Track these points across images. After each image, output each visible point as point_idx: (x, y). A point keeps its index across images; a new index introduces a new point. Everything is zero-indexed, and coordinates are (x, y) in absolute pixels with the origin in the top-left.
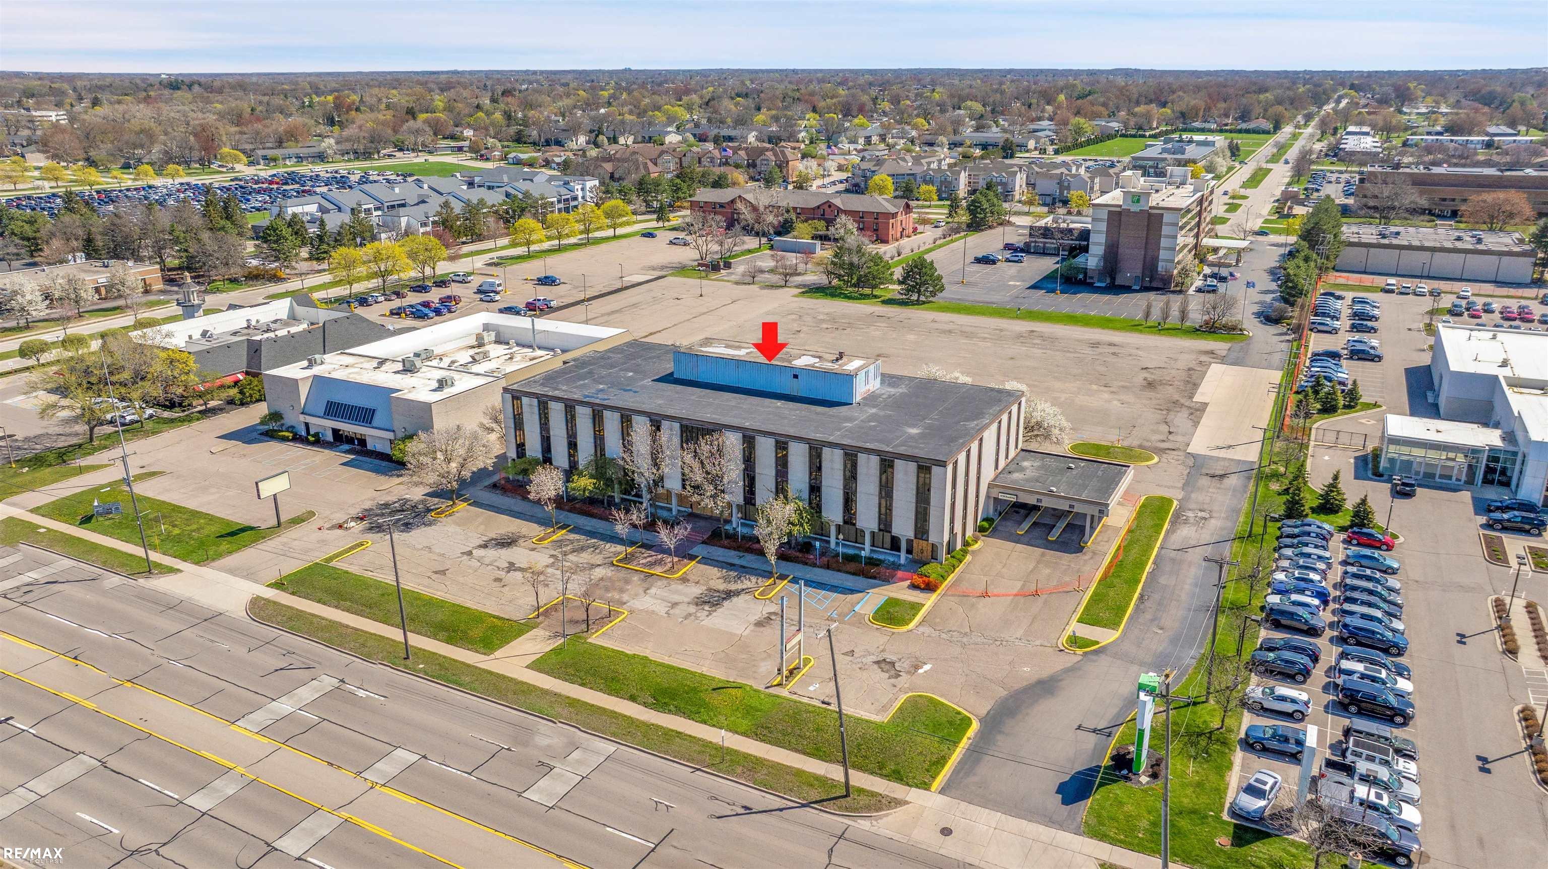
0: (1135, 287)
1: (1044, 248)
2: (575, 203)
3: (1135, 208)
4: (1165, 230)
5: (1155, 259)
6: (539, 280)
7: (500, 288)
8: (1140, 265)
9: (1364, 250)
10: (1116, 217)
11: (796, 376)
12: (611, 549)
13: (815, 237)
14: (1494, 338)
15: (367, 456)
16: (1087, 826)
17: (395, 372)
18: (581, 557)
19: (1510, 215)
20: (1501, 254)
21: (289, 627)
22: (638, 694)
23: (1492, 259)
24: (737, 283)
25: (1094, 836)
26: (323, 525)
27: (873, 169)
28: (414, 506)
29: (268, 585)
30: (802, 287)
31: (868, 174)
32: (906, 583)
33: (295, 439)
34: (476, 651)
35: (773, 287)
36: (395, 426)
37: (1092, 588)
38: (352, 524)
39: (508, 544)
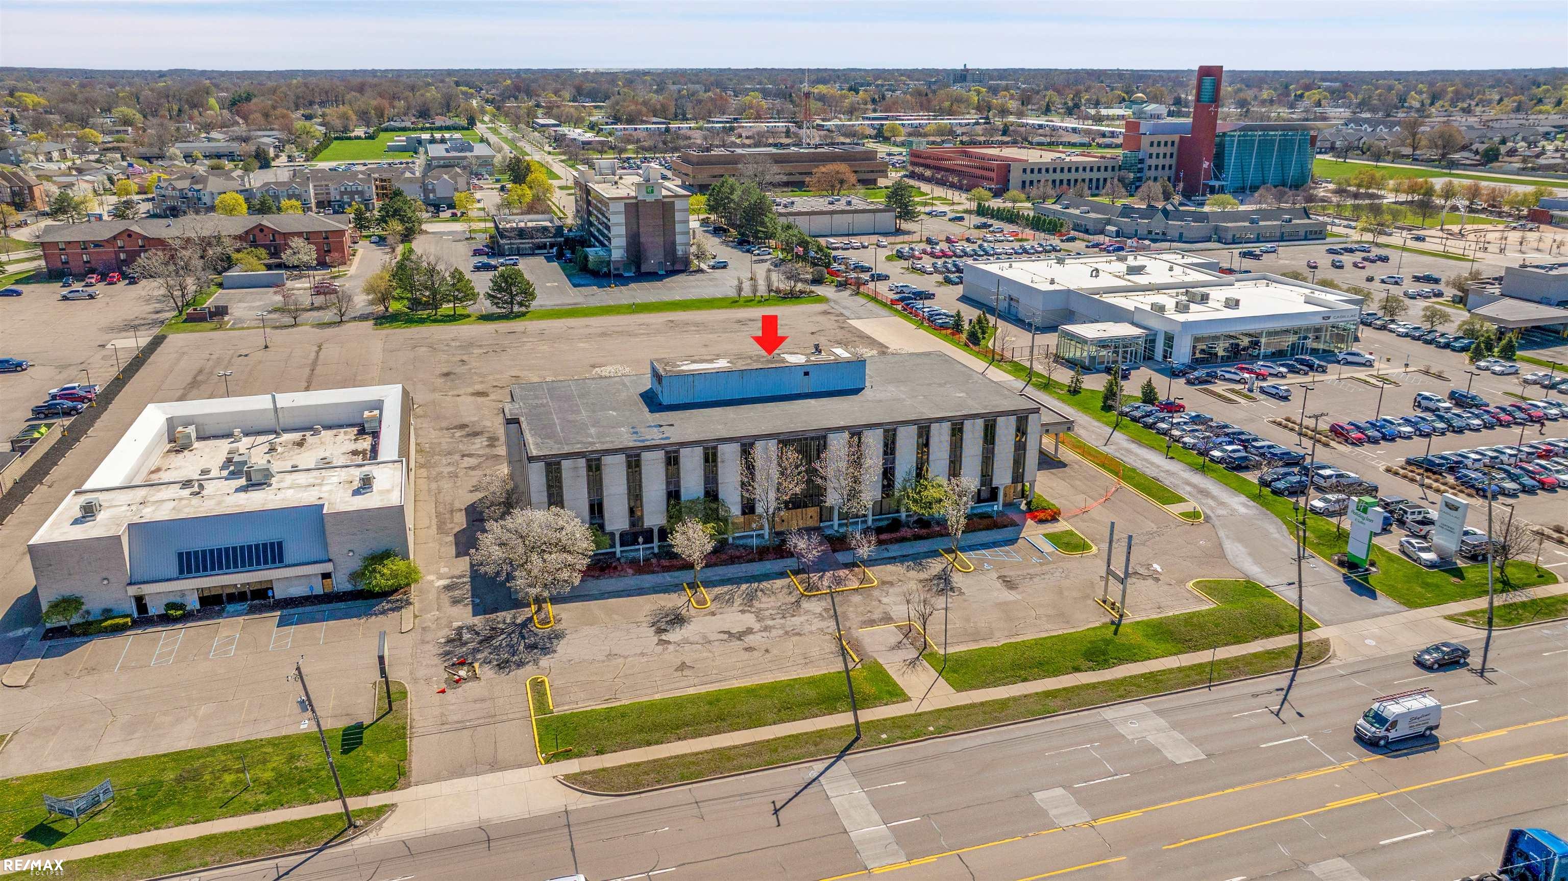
0: (661, 272)
1: (518, 249)
3: (650, 199)
4: (678, 216)
5: (674, 243)
8: (662, 253)
9: (828, 217)
10: (634, 208)
11: (806, 374)
12: (775, 586)
13: (269, 267)
14: (1011, 266)
15: (297, 606)
16: (1404, 604)
17: (237, 490)
18: (766, 603)
19: (842, 182)
20: (874, 211)
21: (682, 778)
22: (1076, 664)
23: (870, 216)
24: (276, 328)
25: (1416, 607)
26: (436, 688)
27: (197, 187)
28: (493, 629)
29: (547, 761)
30: (363, 318)
31: (190, 194)
32: (1030, 522)
33: (136, 624)
34: (894, 703)
35: (330, 324)
36: (333, 551)
37: (1123, 484)
38: (463, 673)
39: (678, 620)
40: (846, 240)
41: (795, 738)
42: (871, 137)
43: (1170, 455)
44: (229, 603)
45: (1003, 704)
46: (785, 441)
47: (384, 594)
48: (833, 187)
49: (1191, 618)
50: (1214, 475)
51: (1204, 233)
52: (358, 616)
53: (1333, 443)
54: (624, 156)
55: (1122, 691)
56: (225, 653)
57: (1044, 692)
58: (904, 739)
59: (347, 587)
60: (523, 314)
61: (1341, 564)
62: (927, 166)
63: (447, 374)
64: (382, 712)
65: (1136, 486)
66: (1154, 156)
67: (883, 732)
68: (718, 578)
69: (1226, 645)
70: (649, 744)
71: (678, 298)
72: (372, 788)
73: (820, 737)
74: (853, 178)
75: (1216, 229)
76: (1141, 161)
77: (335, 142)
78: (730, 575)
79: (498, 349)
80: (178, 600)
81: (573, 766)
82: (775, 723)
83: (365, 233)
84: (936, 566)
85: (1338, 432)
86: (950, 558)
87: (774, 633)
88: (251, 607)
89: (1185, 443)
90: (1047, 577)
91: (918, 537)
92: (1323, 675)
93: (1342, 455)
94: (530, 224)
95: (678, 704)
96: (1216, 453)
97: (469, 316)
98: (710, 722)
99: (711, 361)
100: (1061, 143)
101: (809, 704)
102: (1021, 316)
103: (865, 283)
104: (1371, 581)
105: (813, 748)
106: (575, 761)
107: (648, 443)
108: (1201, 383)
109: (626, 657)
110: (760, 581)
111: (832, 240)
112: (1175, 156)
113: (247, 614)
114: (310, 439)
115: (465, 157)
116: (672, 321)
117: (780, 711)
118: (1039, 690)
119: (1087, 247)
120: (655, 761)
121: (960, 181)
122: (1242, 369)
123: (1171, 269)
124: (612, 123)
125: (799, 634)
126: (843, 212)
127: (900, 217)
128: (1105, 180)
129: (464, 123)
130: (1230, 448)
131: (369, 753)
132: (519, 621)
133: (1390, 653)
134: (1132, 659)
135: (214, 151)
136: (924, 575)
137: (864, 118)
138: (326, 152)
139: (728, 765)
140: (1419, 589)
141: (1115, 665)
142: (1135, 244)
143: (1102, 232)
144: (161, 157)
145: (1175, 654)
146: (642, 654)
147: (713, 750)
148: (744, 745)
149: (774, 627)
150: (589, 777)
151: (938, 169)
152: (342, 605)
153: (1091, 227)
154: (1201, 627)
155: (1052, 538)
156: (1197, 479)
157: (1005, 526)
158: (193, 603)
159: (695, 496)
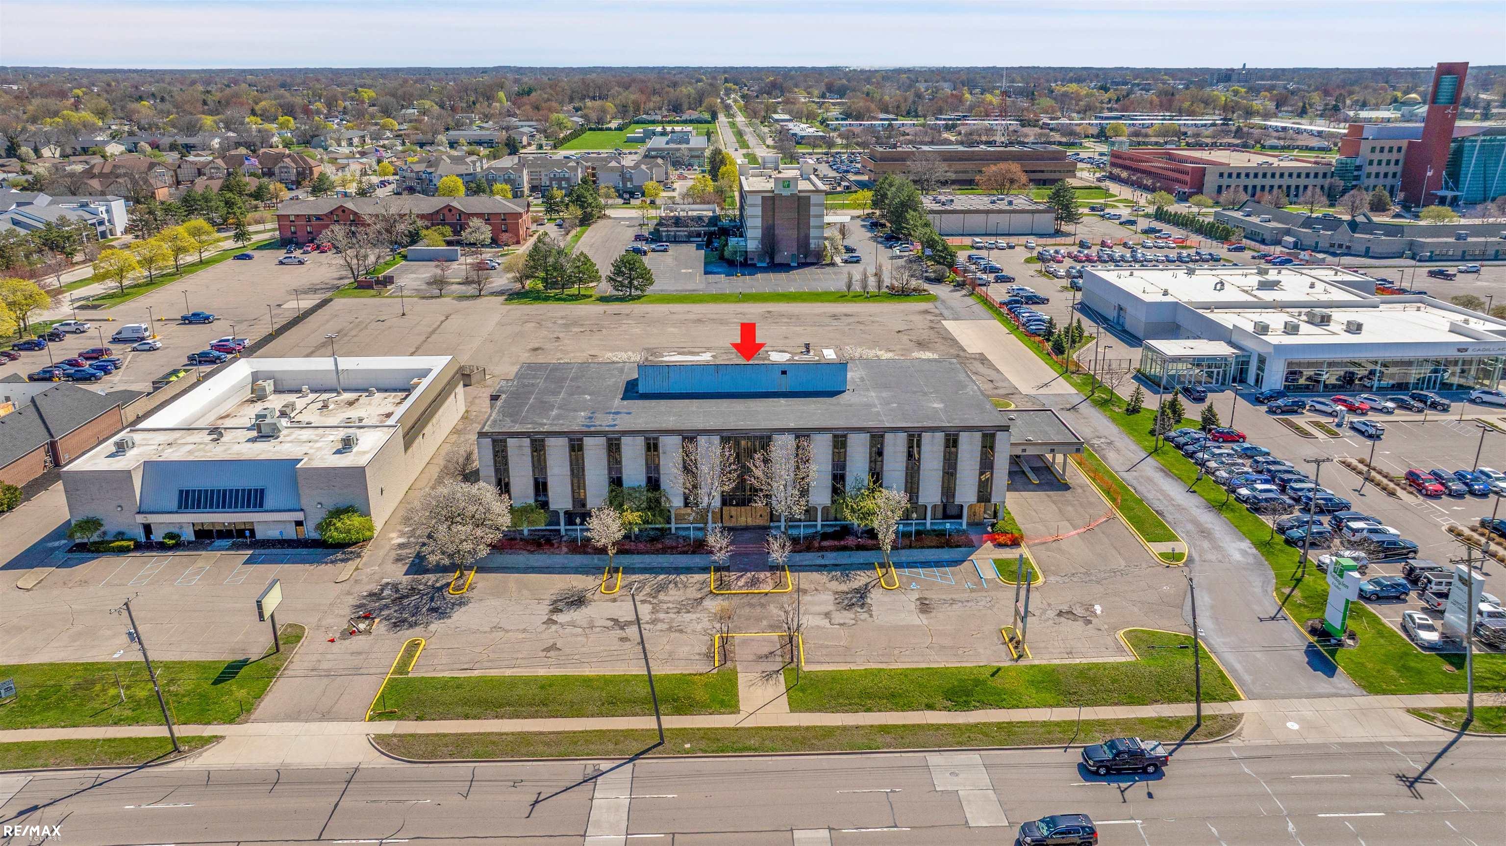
0: (794, 264)
1: (675, 237)
2: (101, 229)
3: (786, 193)
4: (813, 211)
5: (807, 237)
6: (184, 318)
7: (147, 334)
8: (795, 244)
9: (984, 216)
10: (770, 201)
11: (785, 373)
12: (691, 580)
13: (449, 243)
14: (1131, 275)
15: (269, 547)
16: (1364, 687)
17: (249, 441)
18: (673, 595)
19: (1012, 181)
20: (1033, 212)
21: (474, 756)
22: (931, 701)
23: (1028, 216)
24: (423, 298)
25: (1377, 693)
26: (330, 636)
27: (429, 170)
28: (413, 589)
29: (371, 719)
30: (500, 293)
31: (424, 176)
32: (989, 544)
33: (138, 547)
34: (721, 713)
35: (468, 298)
36: (305, 503)
37: (1118, 514)
38: (362, 626)
39: (578, 601)
40: (992, 240)
41: (602, 733)
42: (1093, 136)
43: (1194, 488)
44: (218, 538)
45: (828, 732)
46: (728, 437)
47: (341, 546)
48: (1002, 186)
49: (1089, 669)
50: (1230, 515)
51: (1395, 249)
52: (311, 562)
53: (1400, 492)
54: (834, 151)
55: (964, 738)
56: (189, 582)
57: (880, 726)
58: (706, 752)
59: (314, 535)
60: (639, 297)
61: (1313, 631)
62: (1125, 168)
63: (536, 349)
64: (271, 652)
65: (1132, 519)
66: (1375, 162)
67: (689, 741)
68: (642, 566)
69: (1116, 704)
70: (467, 717)
71: (792, 290)
72: (215, 719)
73: (625, 737)
74: (1024, 178)
75: (1411, 245)
76: (1359, 168)
77: (588, 132)
78: (655, 565)
79: (596, 328)
80: (175, 530)
81: (388, 727)
82: (592, 716)
83: (554, 216)
84: (861, 579)
85: (1413, 481)
86: (880, 572)
87: (660, 626)
88: (234, 544)
89: (1217, 477)
90: (969, 604)
91: (860, 548)
92: (1212, 755)
93: (1406, 508)
94: (690, 213)
95: (513, 683)
96: (1244, 491)
97: (591, 296)
98: (531, 705)
99: (697, 354)
100: (1298, 147)
101: (634, 702)
102: (1128, 327)
103: (986, 284)
104: (1338, 656)
105: (611, 747)
106: (394, 723)
107: (592, 429)
108: (1283, 412)
109: (507, 631)
110: (678, 574)
111: (977, 239)
112: (1401, 163)
113: (227, 550)
114: (364, 399)
115: (679, 149)
116: (769, 312)
117: (603, 704)
118: (876, 723)
119: (1254, 258)
120: (462, 734)
121: (1153, 183)
122: (1336, 401)
123: (1312, 286)
124: (843, 119)
125: (681, 631)
126: (1000, 212)
127: (1059, 218)
128: (1306, 187)
129: (707, 116)
130: (1260, 487)
131: (234, 688)
132: (438, 585)
133: (1309, 741)
134: (998, 705)
135: (477, 138)
136: (844, 587)
137: (1096, 118)
138: (575, 142)
139: (523, 750)
140: (1393, 673)
141: (976, 708)
142: (1307, 257)
143: (1278, 242)
144: (432, 143)
145: (1051, 706)
146: (524, 631)
147: (519, 733)
148: (550, 733)
149: (662, 621)
150: (395, 740)
151: (1136, 170)
152: (304, 551)
153: (1267, 236)
154: (1094, 681)
155: (1001, 566)
156: (1208, 519)
157: (960, 546)
158: (188, 535)
159: (637, 484)
